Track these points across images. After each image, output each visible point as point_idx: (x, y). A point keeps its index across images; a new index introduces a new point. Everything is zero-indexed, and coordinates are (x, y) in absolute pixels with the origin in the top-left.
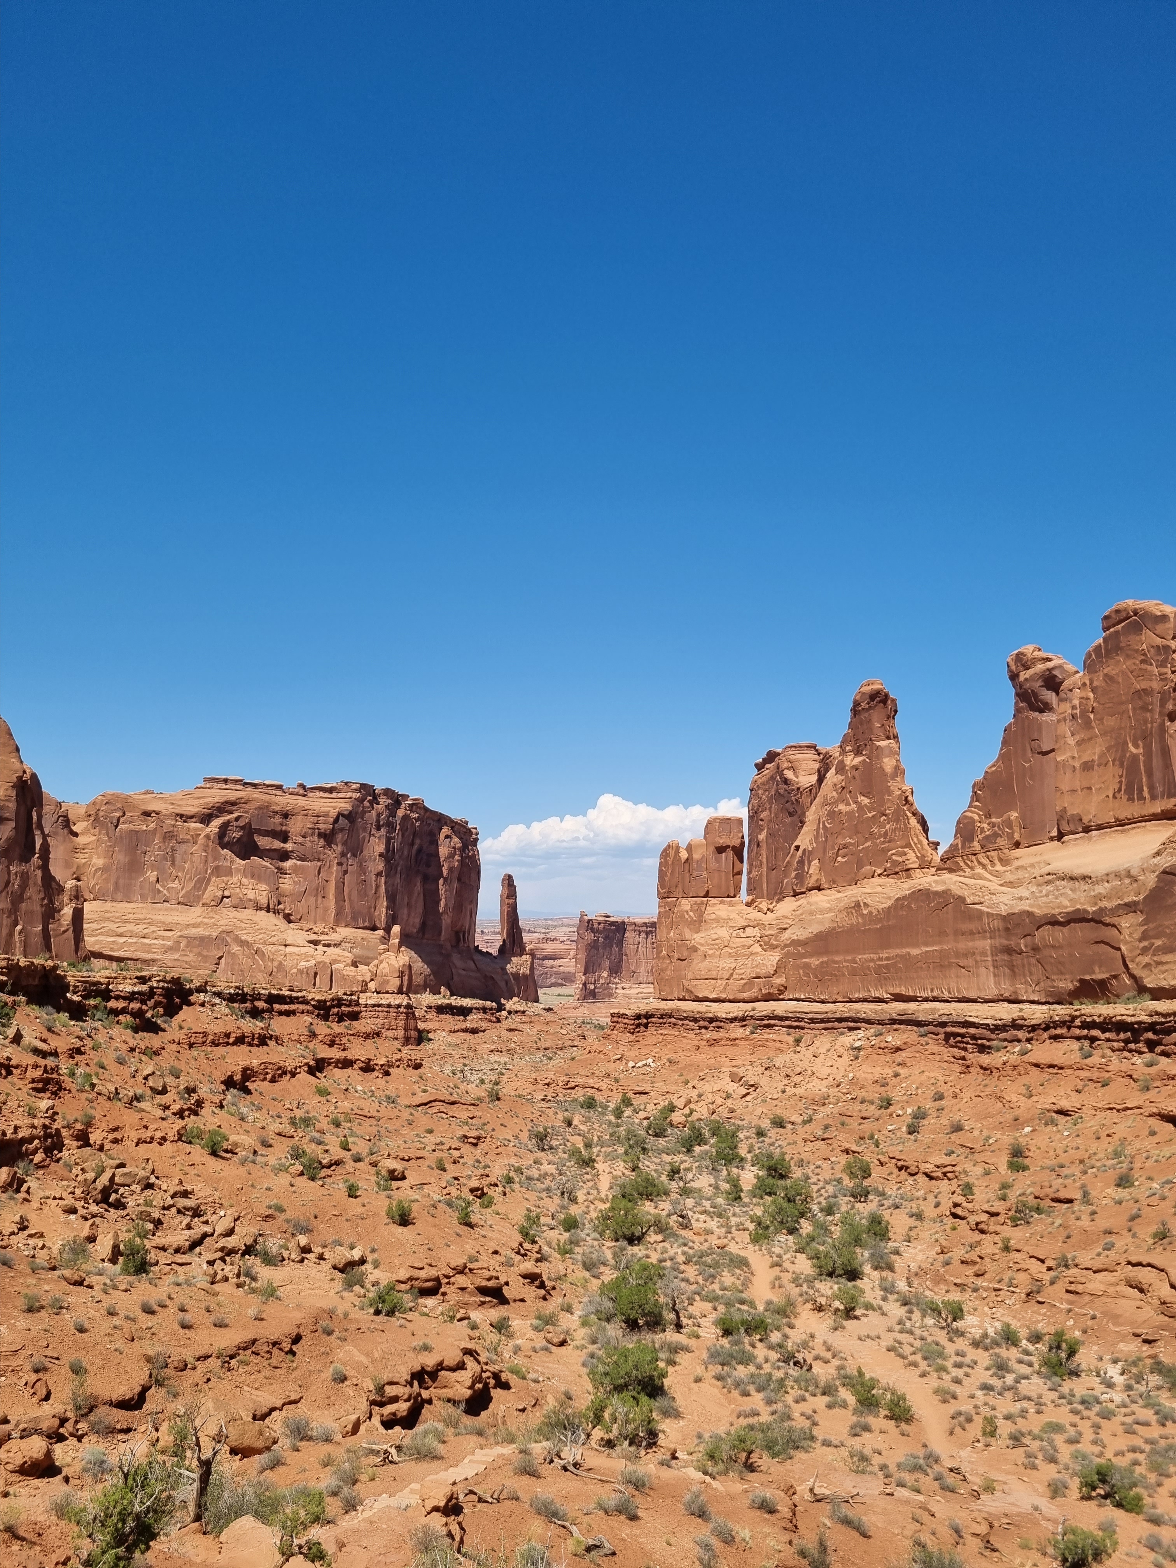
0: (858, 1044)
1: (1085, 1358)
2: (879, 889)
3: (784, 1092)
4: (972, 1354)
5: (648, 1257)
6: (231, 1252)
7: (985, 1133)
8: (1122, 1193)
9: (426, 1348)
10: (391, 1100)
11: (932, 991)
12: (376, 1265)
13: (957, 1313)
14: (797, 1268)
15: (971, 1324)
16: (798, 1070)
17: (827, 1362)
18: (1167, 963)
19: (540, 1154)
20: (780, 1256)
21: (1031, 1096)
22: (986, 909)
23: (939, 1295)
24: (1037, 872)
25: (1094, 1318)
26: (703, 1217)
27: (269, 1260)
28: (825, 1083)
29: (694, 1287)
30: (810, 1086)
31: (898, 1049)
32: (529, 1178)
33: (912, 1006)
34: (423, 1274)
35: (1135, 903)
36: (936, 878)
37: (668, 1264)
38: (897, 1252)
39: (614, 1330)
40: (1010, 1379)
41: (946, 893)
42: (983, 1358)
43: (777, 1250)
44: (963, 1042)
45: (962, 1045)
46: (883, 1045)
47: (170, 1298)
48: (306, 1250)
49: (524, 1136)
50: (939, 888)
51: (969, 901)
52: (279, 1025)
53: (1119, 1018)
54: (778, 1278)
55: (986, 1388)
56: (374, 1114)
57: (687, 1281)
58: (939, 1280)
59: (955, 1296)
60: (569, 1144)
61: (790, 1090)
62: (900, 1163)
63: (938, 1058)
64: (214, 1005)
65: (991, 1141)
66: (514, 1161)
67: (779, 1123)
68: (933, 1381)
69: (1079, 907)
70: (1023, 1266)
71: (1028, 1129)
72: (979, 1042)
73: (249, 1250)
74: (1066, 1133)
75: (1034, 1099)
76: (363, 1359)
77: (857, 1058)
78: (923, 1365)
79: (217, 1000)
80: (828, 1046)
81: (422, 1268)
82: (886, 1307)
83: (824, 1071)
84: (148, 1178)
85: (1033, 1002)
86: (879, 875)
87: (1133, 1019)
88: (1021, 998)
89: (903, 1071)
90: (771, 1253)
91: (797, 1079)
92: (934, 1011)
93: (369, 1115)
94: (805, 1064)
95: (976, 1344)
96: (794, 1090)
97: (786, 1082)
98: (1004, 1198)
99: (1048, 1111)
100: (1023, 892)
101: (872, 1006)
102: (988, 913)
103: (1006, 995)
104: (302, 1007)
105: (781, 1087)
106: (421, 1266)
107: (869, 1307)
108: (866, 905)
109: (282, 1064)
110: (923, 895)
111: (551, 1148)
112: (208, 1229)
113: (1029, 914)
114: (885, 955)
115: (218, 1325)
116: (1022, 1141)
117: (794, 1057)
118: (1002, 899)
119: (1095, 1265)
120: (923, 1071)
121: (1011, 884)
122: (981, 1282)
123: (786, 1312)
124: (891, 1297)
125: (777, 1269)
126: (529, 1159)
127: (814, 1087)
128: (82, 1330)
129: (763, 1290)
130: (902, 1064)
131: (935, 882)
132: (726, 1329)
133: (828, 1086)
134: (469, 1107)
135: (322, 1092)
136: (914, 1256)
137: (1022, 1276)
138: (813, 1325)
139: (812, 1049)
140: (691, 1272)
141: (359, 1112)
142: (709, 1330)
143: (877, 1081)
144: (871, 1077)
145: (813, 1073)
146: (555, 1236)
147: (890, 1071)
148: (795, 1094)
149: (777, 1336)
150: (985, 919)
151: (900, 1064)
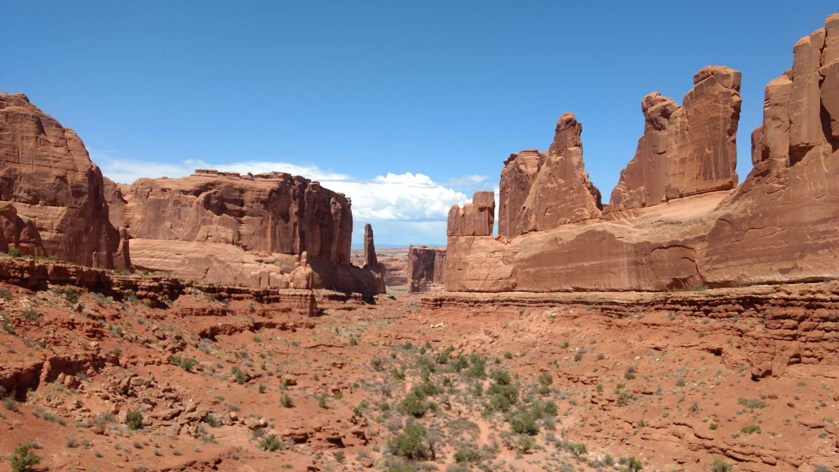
0: (554, 314)
1: (646, 471)
2: (568, 230)
3: (513, 340)
4: (588, 469)
5: (425, 424)
6: (194, 420)
7: (616, 360)
8: (679, 389)
9: (289, 467)
10: (295, 345)
11: (595, 285)
12: (273, 427)
13: (583, 450)
14: (503, 429)
15: (591, 456)
16: (521, 328)
18: (718, 269)
19: (376, 373)
20: (495, 423)
21: (641, 341)
22: (625, 241)
23: (572, 440)
24: (654, 220)
25: (654, 451)
26: (458, 404)
27: (213, 424)
28: (535, 335)
29: (447, 439)
30: (527, 337)
31: (576, 317)
32: (368, 385)
33: (584, 294)
34: (298, 432)
35: (704, 236)
36: (599, 224)
37: (435, 427)
38: (559, 421)
39: (399, 460)
41: (604, 232)
43: (494, 420)
44: (610, 313)
45: (610, 315)
46: (568, 315)
47: (151, 441)
48: (235, 419)
49: (368, 364)
50: (600, 229)
51: (616, 236)
52: (234, 305)
53: (690, 298)
54: (493, 434)
56: (285, 351)
57: (444, 437)
58: (577, 433)
59: (585, 442)
60: (393, 368)
61: (516, 339)
62: (569, 376)
63: (597, 321)
64: (197, 294)
65: (618, 364)
66: (362, 377)
67: (509, 356)
69: (674, 239)
70: (621, 426)
71: (638, 358)
72: (619, 313)
73: (203, 419)
74: (658, 360)
75: (643, 342)
76: (254, 471)
77: (553, 322)
79: (199, 291)
80: (538, 315)
81: (298, 429)
82: (546, 447)
83: (536, 329)
84: (150, 382)
85: (648, 291)
86: (569, 223)
87: (698, 299)
88: (642, 289)
89: (578, 329)
90: (491, 422)
91: (520, 333)
92: (596, 296)
93: (282, 352)
94: (525, 325)
95: (591, 465)
96: (518, 339)
97: (514, 335)
98: (617, 393)
99: (650, 348)
100: (645, 231)
101: (563, 294)
102: (626, 243)
103: (634, 287)
104: (246, 295)
105: (511, 337)
107: (538, 448)
108: (561, 239)
109: (234, 325)
110: (592, 233)
111: (383, 369)
112: (182, 408)
113: (648, 243)
114: (570, 267)
115: (176, 454)
116: (634, 364)
117: (519, 322)
118: (634, 235)
119: (658, 425)
120: (588, 329)
121: (639, 227)
122: (599, 435)
123: (493, 451)
124: (551, 443)
125: (492, 430)
126: (369, 375)
127: (529, 337)
128: (100, 456)
129: (484, 440)
130: (578, 325)
131: (599, 226)
132: (459, 459)
133: (537, 337)
134: (339, 348)
135: (257, 340)
136: (568, 422)
137: (620, 431)
138: (506, 457)
139: (529, 317)
140: (446, 431)
141: (277, 351)
142: (450, 459)
143: (563, 334)
144: (560, 332)
145: (529, 330)
146: (376, 414)
147: (571, 329)
148: (519, 341)
149: (485, 462)
150: (625, 246)
151: (576, 325)
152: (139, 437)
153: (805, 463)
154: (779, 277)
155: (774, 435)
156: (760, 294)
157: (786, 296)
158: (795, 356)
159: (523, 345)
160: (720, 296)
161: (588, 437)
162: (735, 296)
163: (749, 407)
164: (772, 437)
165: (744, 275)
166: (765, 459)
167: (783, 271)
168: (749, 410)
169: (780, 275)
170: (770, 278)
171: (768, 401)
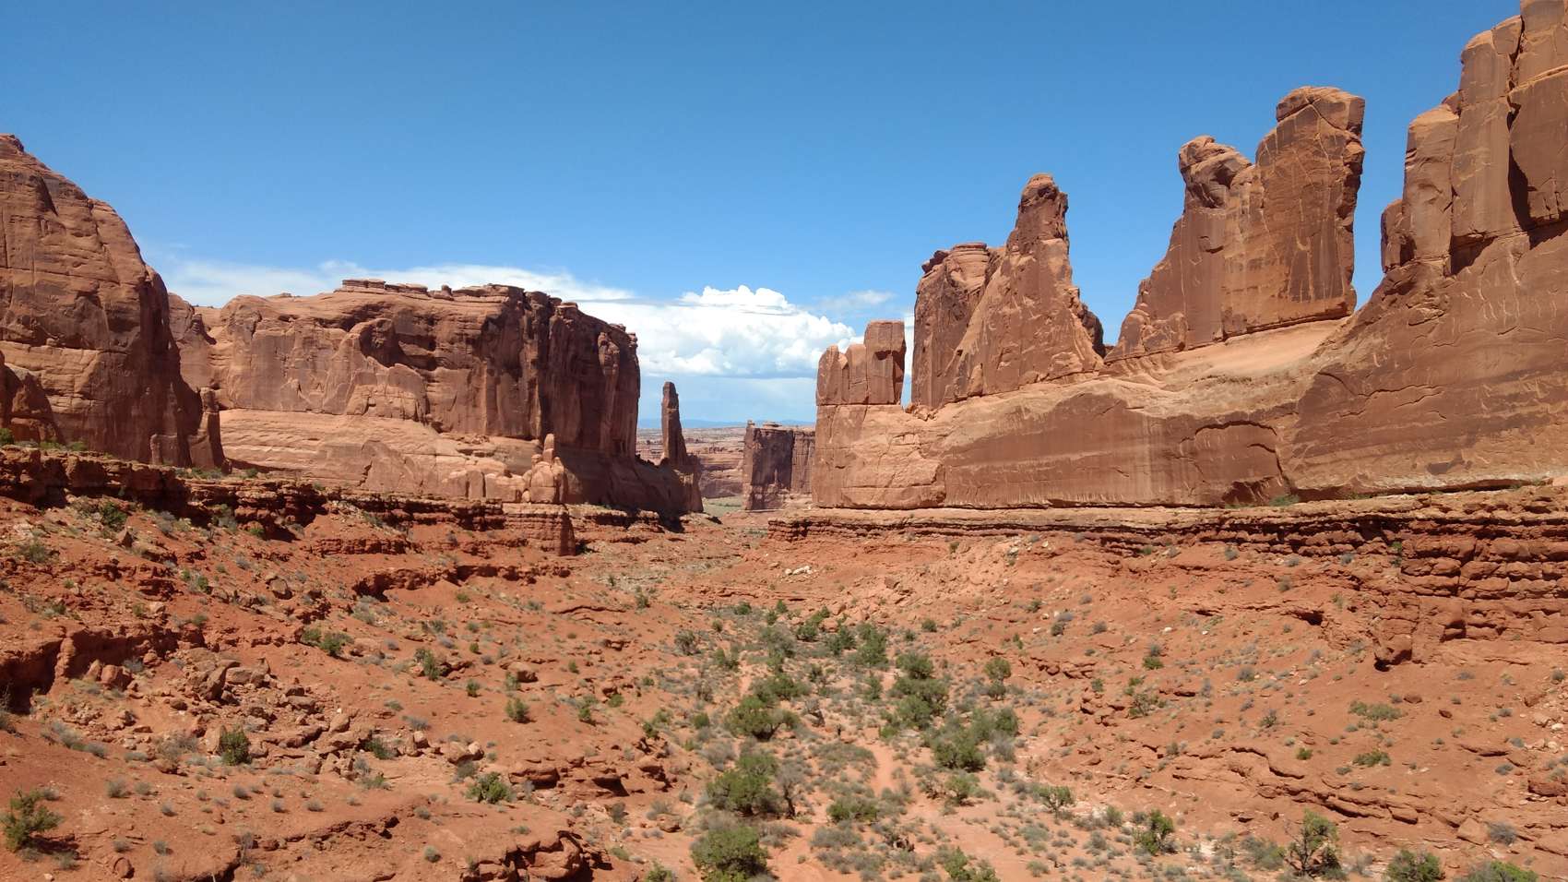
0: (1013, 550)
1: (1180, 835)
2: (1042, 394)
3: (938, 597)
4: (1074, 833)
5: (775, 752)
6: (346, 746)
7: (1127, 634)
8: (1242, 686)
9: (523, 831)
10: (534, 607)
11: (1090, 496)
12: (493, 759)
13: (1066, 798)
14: (920, 760)
15: (1081, 808)
16: (953, 575)
17: (930, 843)
18: (1318, 465)
19: (686, 659)
20: (905, 750)
21: (1175, 598)
22: (1146, 414)
23: (1047, 781)
24: (1198, 375)
25: (1195, 800)
26: (836, 715)
27: (381, 753)
28: (979, 588)
29: (816, 778)
30: (963, 592)
31: (1054, 555)
32: (672, 681)
33: (1070, 512)
34: (539, 767)
35: (1292, 405)
36: (1098, 382)
37: (794, 758)
38: (1022, 745)
39: (729, 818)
40: (1104, 855)
41: (1108, 397)
42: (1085, 837)
43: (903, 744)
44: (1117, 547)
45: (1117, 550)
46: (1039, 550)
47: (265, 785)
48: (424, 744)
49: (670, 642)
50: (1101, 392)
51: (1130, 405)
52: (418, 533)
53: (1266, 520)
54: (900, 770)
55: (1079, 863)
56: (515, 619)
57: (811, 775)
58: (1056, 768)
59: (1070, 783)
60: (716, 649)
61: (944, 596)
62: (1041, 664)
63: (1093, 562)
64: (350, 512)
65: (1131, 641)
66: (658, 665)
67: (930, 627)
68: (1029, 858)
69: (1237, 409)
70: (1136, 754)
71: (1168, 629)
72: (1134, 546)
73: (363, 745)
74: (1204, 633)
75: (1178, 600)
76: (459, 840)
77: (1012, 564)
78: (1023, 844)
79: (352, 508)
80: (983, 552)
81: (539, 762)
82: (997, 792)
83: (981, 576)
84: (263, 677)
85: (1188, 506)
86: (1042, 380)
87: (1279, 521)
88: (1177, 502)
89: (1058, 576)
90: (897, 748)
91: (951, 585)
92: (1091, 516)
93: (510, 621)
94: (961, 569)
95: (1080, 825)
96: (947, 595)
97: (940, 588)
98: (1130, 693)
99: (1191, 611)
100: (1184, 395)
101: (1031, 512)
102: (1148, 417)
103: (1163, 499)
104: (441, 515)
105: (935, 592)
106: (538, 759)
107: (984, 795)
108: (1027, 410)
109: (420, 571)
110: (1086, 399)
111: (698, 652)
112: (323, 725)
113: (1188, 418)
114: (1045, 461)
115: (313, 809)
116: (1161, 641)
117: (950, 563)
118: (1162, 403)
119: (1203, 752)
120: (1077, 576)
121: (1173, 388)
122: (1095, 770)
123: (901, 800)
124: (1007, 786)
125: (900, 761)
126: (672, 663)
127: (968, 592)
128: (170, 814)
129: (883, 780)
130: (1057, 569)
131: (1098, 386)
132: (837, 816)
133: (982, 592)
134: (616, 614)
135: (463, 599)
136: (1039, 748)
137: (1134, 764)
138: (925, 811)
139: (968, 555)
140: (815, 765)
141: (500, 618)
142: (822, 817)
143: (1031, 587)
144: (1025, 583)
145: (968, 579)
146: (685, 734)
147: (1044, 576)
148: (948, 600)
149: (886, 821)
150: (1145, 424)
151: (1054, 569)
152: (244, 777)
153: (1470, 820)
154: (1427, 480)
155: (1413, 768)
156: (1393, 512)
157: (1440, 514)
158: (1454, 625)
159: (957, 605)
160: (1319, 515)
161: (1076, 775)
162: (1348, 515)
163: (1370, 717)
164: (1410, 772)
165: (1364, 477)
166: (1397, 812)
167: (1436, 470)
168: (1369, 723)
169: (1430, 477)
170: (1412, 483)
171: (1404, 706)
